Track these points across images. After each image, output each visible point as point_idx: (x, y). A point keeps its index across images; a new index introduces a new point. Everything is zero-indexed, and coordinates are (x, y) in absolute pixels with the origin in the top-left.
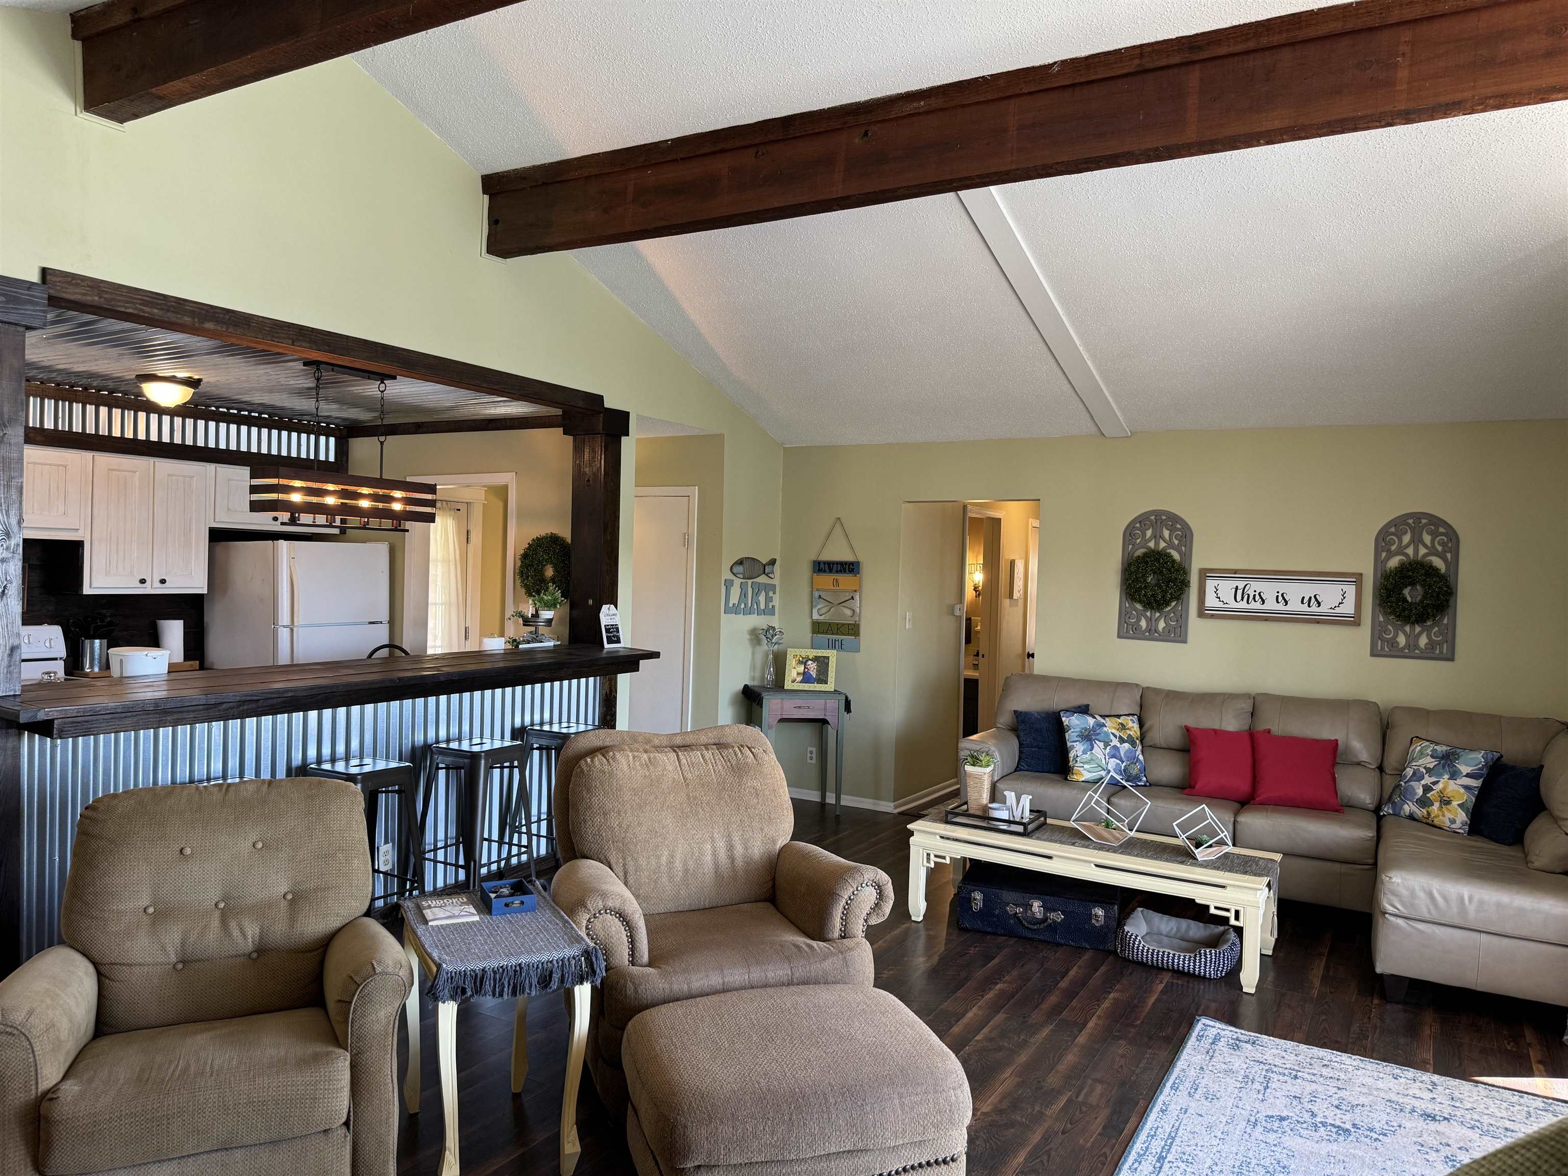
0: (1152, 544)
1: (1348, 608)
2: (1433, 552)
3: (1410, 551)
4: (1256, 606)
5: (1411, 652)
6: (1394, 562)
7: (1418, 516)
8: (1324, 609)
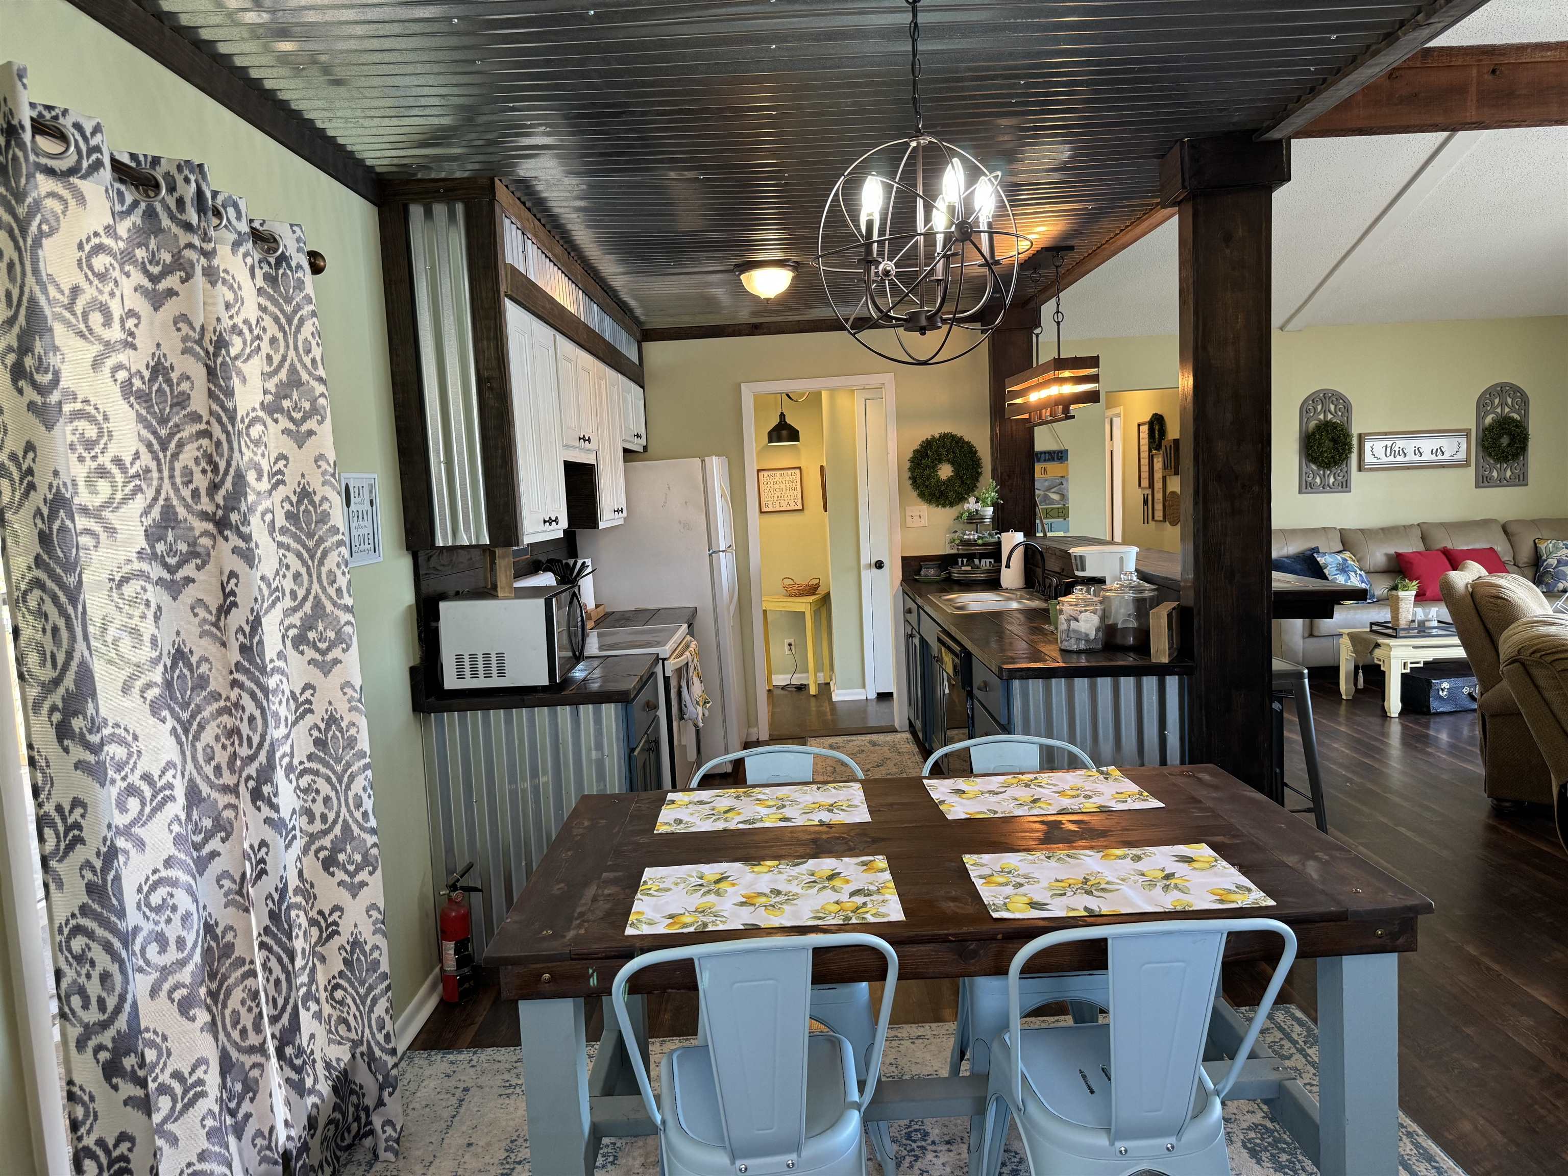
0: (1322, 417)
1: (1462, 455)
2: (1512, 411)
3: (1499, 410)
4: (1400, 459)
5: (1502, 482)
6: (1489, 420)
7: (1502, 386)
8: (1447, 456)
